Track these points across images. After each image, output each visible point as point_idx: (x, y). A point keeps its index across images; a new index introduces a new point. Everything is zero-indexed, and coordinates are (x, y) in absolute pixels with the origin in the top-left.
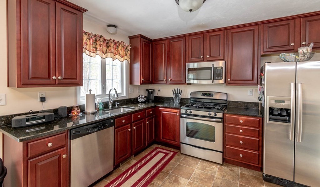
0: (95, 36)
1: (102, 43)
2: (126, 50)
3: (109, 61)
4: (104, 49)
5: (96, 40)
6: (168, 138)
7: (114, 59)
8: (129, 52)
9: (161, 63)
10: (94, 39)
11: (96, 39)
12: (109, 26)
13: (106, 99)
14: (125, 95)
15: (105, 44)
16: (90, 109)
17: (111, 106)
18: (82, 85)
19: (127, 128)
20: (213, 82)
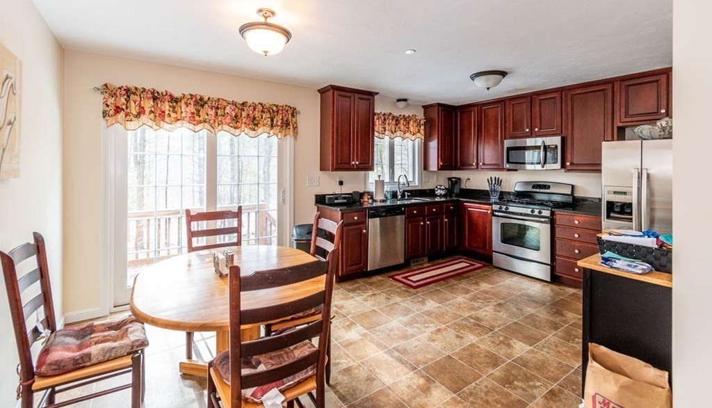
0: (384, 114)
1: (390, 121)
2: (419, 125)
3: (398, 141)
4: (393, 127)
5: (385, 120)
6: (476, 245)
7: (403, 139)
8: (423, 127)
9: (469, 139)
10: (383, 118)
11: (385, 117)
12: (399, 100)
13: (395, 188)
14: (417, 184)
15: (394, 123)
16: (379, 197)
17: (400, 197)
18: (373, 170)
19: (419, 221)
20: (543, 167)
